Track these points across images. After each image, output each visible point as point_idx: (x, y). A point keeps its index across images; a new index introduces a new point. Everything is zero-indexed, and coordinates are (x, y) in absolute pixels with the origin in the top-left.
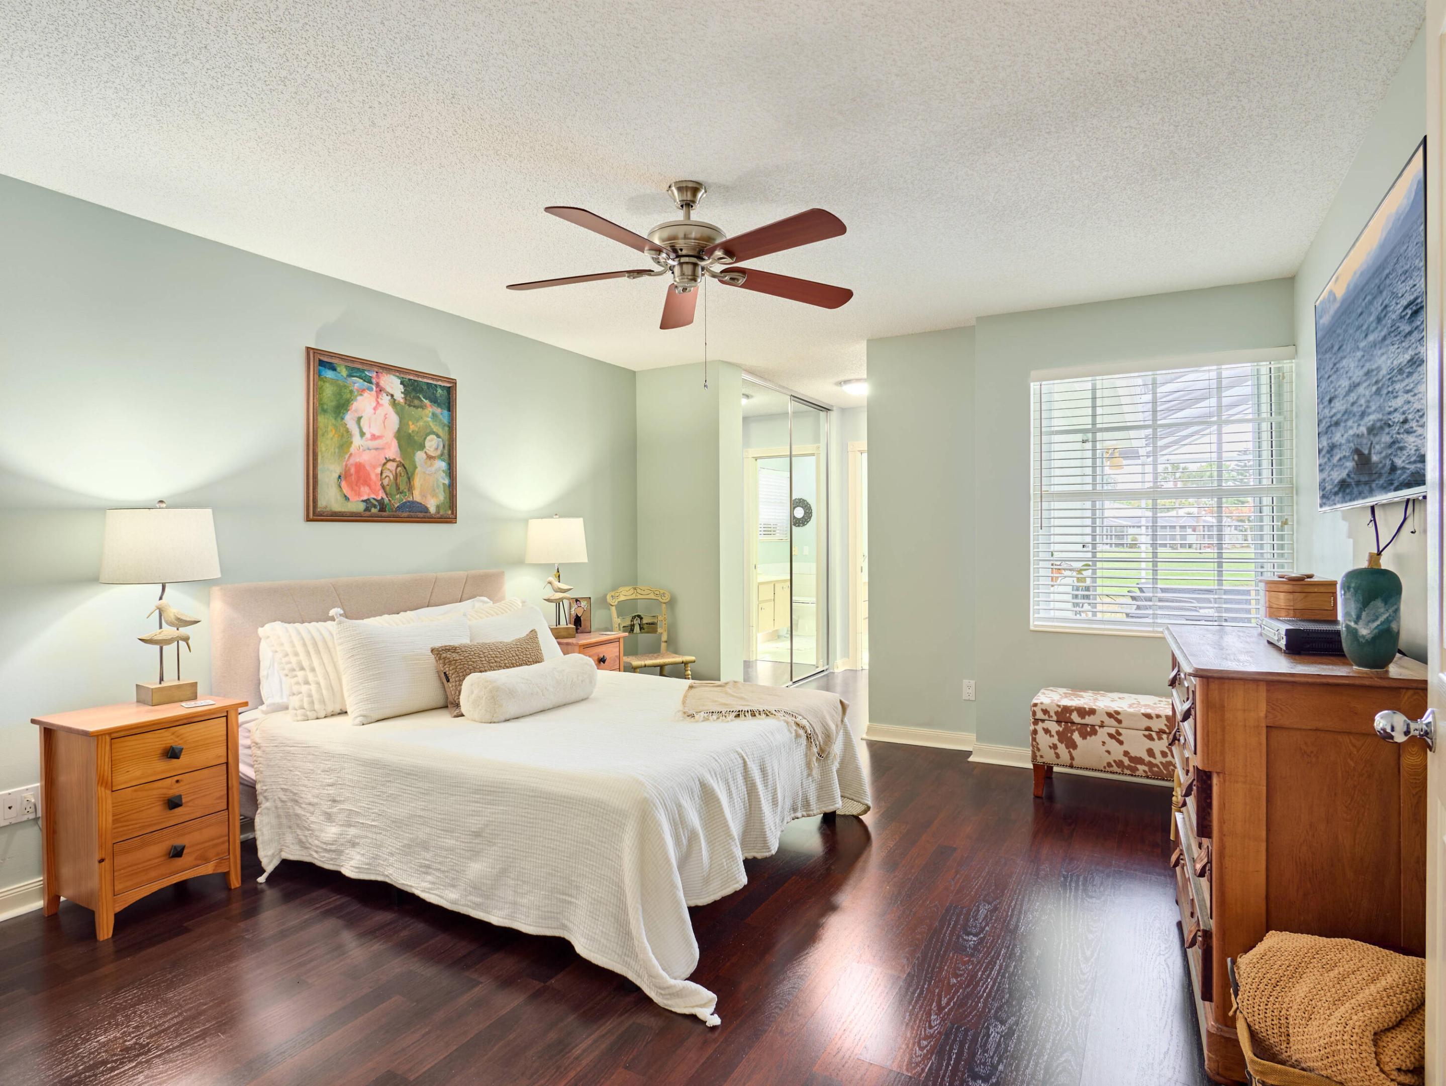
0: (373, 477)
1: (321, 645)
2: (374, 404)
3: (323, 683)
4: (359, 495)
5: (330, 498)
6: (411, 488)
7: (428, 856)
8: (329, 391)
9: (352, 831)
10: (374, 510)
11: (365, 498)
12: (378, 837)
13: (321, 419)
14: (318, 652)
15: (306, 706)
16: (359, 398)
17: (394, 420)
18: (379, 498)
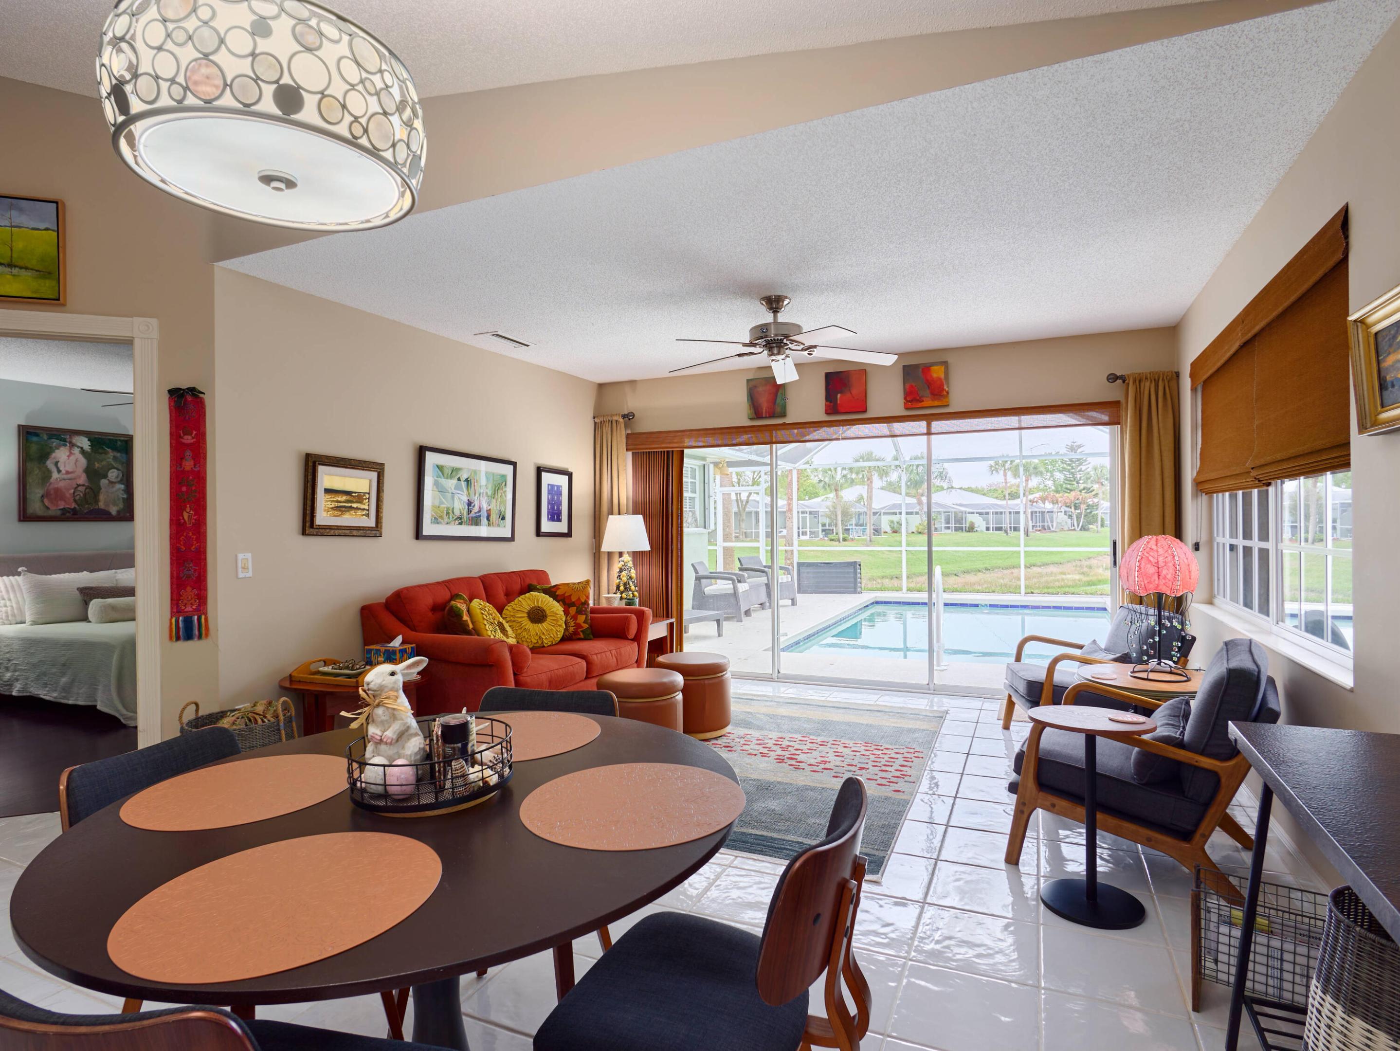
0: (68, 495)
1: (16, 587)
2: (68, 454)
3: (14, 606)
4: (57, 506)
5: (35, 507)
6: (97, 501)
7: (46, 678)
8: (34, 448)
9: (17, 673)
10: (68, 514)
11: (62, 507)
12: (27, 674)
13: (29, 465)
14: (14, 591)
15: (4, 618)
16: (57, 451)
17: (83, 462)
18: (73, 507)
